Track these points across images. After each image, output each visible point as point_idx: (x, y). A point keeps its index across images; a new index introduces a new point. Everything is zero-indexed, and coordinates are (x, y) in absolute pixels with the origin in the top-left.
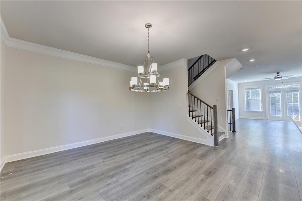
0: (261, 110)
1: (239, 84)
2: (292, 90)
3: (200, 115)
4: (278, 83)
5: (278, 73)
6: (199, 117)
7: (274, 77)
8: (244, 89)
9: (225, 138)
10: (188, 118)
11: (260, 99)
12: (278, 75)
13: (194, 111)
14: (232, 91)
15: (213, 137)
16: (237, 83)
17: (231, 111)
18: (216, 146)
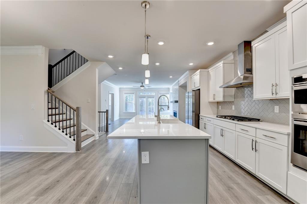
0: (134, 111)
1: (120, 88)
2: (151, 96)
3: (69, 118)
4: (142, 90)
5: (142, 83)
6: (67, 120)
7: (140, 86)
8: (124, 93)
9: (94, 140)
10: (46, 124)
11: (134, 102)
12: (142, 85)
13: (61, 114)
14: (113, 94)
15: (75, 142)
16: (119, 88)
17: (105, 113)
18: (78, 152)
